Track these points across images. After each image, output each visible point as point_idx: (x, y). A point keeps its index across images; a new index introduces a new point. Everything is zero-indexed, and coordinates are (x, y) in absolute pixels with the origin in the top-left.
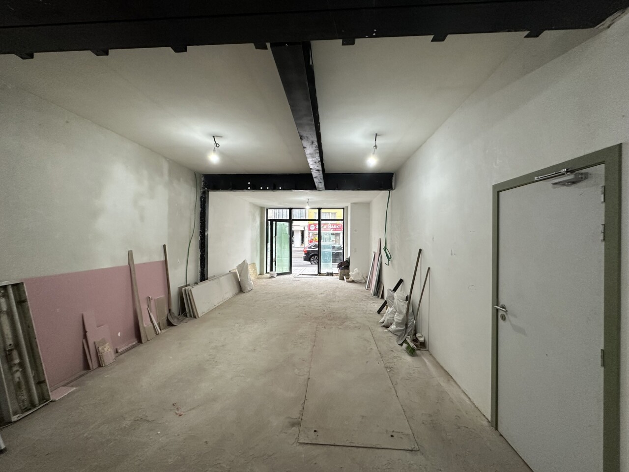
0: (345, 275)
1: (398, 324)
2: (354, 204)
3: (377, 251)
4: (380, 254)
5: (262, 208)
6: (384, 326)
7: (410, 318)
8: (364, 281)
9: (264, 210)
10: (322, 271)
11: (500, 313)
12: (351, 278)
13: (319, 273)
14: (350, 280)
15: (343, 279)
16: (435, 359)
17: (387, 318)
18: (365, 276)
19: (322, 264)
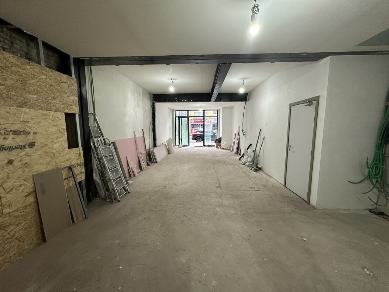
0: (219, 146)
1: (250, 162)
2: (224, 108)
3: (237, 132)
4: (239, 133)
5: (173, 110)
6: (243, 164)
7: (255, 159)
8: (229, 148)
9: (174, 111)
10: (206, 144)
11: (289, 148)
12: (222, 147)
13: (204, 145)
14: (222, 148)
15: (218, 148)
16: (265, 172)
17: (245, 160)
18: (229, 146)
19: (206, 141)
